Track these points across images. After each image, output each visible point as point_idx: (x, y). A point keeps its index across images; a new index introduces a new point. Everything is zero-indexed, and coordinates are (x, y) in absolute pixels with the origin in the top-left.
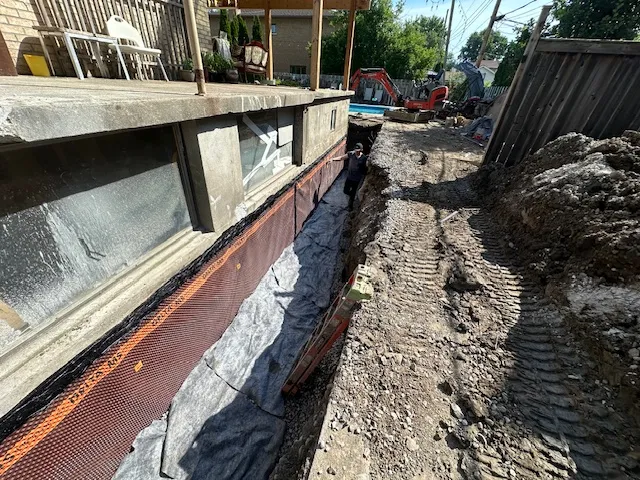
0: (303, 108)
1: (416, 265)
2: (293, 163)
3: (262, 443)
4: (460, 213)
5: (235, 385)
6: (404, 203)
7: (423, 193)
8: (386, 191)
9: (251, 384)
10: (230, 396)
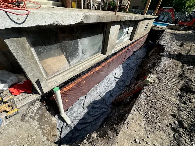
0: (139, 21)
1: (170, 79)
2: (129, 40)
3: (105, 112)
4: (193, 67)
5: (101, 96)
6: (169, 59)
7: (178, 57)
8: (163, 54)
9: (105, 97)
10: (99, 98)
